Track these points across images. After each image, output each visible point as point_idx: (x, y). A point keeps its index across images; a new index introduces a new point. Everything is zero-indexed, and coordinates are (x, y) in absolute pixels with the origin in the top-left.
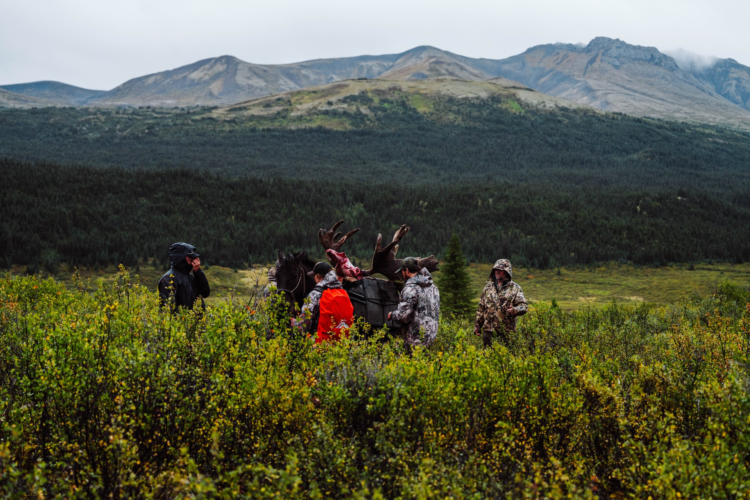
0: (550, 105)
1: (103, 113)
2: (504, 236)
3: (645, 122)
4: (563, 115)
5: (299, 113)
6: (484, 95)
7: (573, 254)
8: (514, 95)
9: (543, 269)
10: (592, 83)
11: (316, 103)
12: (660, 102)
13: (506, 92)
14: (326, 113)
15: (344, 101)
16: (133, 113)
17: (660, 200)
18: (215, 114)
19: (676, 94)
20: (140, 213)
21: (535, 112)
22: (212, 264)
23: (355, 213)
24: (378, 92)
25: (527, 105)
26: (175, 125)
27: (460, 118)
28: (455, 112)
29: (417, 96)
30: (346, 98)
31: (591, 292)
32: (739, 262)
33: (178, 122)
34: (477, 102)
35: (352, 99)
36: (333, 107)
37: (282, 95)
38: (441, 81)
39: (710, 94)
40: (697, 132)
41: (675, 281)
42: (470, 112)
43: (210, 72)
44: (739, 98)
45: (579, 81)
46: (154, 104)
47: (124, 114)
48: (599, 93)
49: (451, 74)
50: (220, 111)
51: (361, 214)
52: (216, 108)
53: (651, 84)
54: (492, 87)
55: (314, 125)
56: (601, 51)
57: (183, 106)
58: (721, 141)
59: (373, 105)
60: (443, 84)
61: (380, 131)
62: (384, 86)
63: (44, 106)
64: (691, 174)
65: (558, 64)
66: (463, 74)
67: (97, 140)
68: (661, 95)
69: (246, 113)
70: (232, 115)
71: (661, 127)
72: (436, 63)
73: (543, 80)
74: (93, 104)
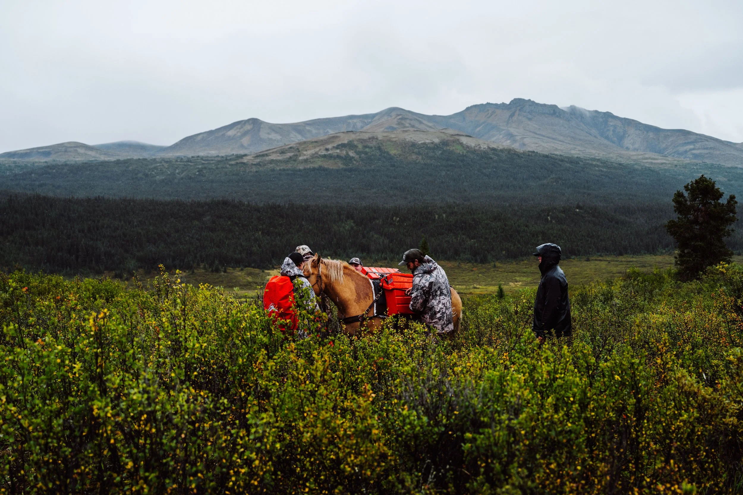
0: (484, 147)
1: (167, 162)
2: (455, 240)
3: (551, 158)
4: (493, 154)
5: (305, 157)
6: (437, 141)
7: (504, 252)
8: (458, 140)
9: (484, 263)
10: (512, 130)
11: (317, 149)
12: (560, 143)
13: (452, 139)
14: (325, 156)
15: (337, 147)
16: (188, 161)
17: (564, 212)
18: (245, 160)
19: (573, 137)
20: (193, 231)
21: (473, 151)
22: (246, 266)
23: (347, 227)
24: (362, 141)
25: (468, 147)
26: (217, 168)
27: (420, 157)
28: (417, 154)
29: (389, 143)
30: (339, 145)
31: (518, 279)
32: (621, 254)
33: (219, 166)
34: (432, 146)
35: (343, 146)
36: (329, 152)
37: (292, 144)
38: (406, 131)
39: (595, 137)
40: (588, 163)
41: (577, 269)
42: (427, 153)
43: (242, 130)
44: (615, 139)
45: (504, 130)
46: (202, 154)
47: (181, 162)
48: (518, 138)
49: (413, 126)
50: (248, 158)
51: (352, 228)
52: (245, 155)
53: (555, 131)
54: (442, 135)
55: (316, 166)
56: (518, 108)
57: (223, 155)
58: (605, 170)
59: (358, 150)
60: (407, 133)
61: (364, 168)
62: (366, 136)
63: (125, 158)
64: (585, 193)
65: (489, 117)
66: (421, 127)
67: (163, 181)
68: (561, 138)
69: (267, 158)
70: (258, 160)
71: (562, 161)
72: (402, 119)
73: (478, 129)
74: (159, 156)
